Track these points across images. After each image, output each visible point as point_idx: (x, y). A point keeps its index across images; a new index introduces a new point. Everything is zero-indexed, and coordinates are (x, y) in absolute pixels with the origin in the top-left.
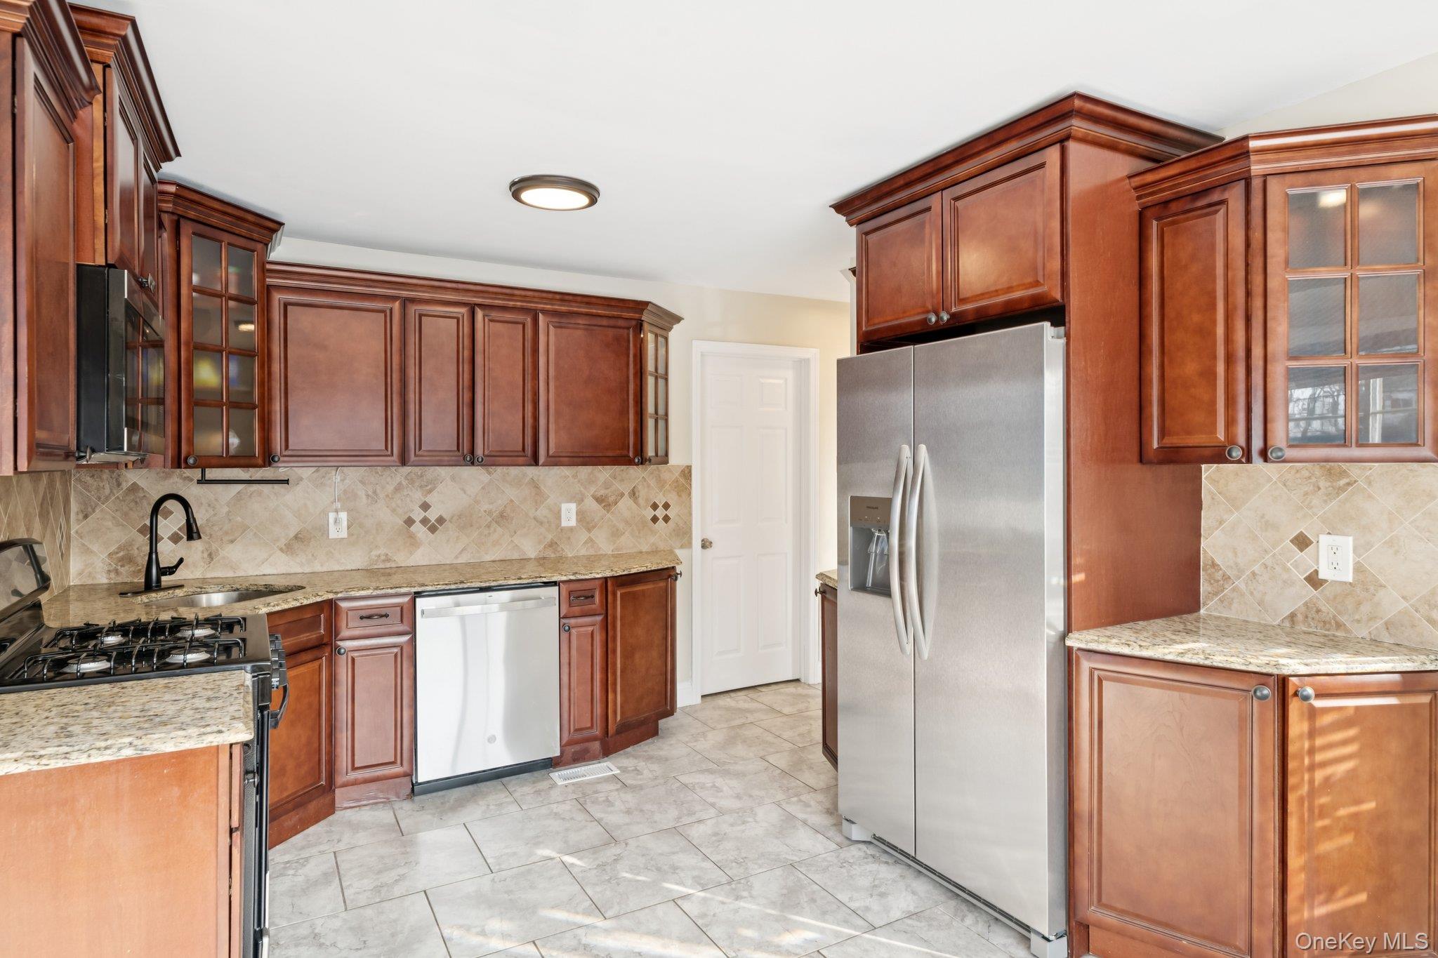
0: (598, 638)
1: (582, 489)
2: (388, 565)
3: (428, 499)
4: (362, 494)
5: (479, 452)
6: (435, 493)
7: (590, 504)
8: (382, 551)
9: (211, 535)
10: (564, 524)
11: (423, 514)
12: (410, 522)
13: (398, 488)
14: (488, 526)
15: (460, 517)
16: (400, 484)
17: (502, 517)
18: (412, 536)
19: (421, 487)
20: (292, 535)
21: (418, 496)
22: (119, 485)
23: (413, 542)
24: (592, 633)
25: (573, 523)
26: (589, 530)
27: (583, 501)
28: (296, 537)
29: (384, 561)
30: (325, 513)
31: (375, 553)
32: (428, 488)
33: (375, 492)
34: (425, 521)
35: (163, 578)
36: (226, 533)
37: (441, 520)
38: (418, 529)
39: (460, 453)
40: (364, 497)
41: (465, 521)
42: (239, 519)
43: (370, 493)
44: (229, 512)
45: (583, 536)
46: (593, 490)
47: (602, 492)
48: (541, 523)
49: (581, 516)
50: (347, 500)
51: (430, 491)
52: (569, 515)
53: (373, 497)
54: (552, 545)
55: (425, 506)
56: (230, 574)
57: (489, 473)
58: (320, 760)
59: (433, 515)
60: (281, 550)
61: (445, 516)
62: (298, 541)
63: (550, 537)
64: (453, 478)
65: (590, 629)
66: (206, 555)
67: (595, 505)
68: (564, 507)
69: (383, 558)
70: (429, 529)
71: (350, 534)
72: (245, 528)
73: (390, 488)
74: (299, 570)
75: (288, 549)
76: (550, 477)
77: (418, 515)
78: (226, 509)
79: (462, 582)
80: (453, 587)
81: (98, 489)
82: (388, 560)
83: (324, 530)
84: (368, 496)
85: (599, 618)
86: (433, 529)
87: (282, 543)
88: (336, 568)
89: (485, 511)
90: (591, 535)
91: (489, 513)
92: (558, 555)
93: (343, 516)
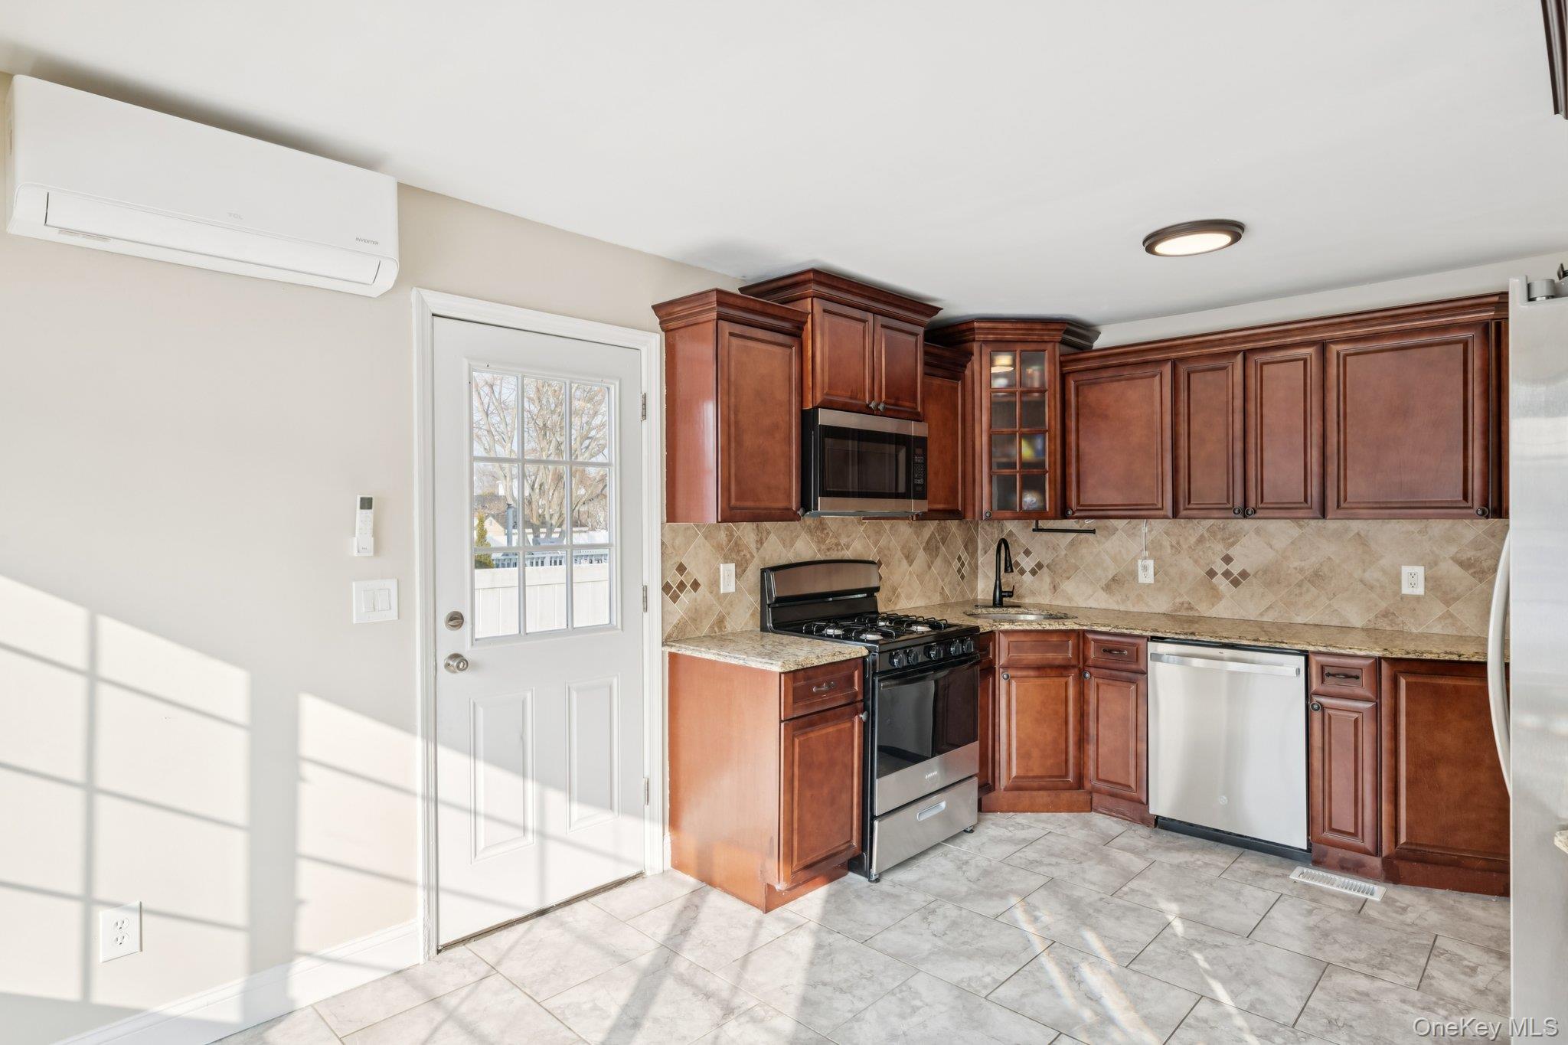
0: (1367, 730)
1: (1435, 549)
2: (1191, 613)
3: (1231, 552)
4: (1167, 544)
5: (1252, 503)
6: (1238, 546)
7: (1449, 569)
8: (1186, 599)
9: (1055, 572)
10: (1406, 590)
11: (1225, 567)
12: (1211, 573)
13: (1201, 540)
14: (1300, 585)
15: (1265, 572)
16: (1202, 536)
17: (1316, 578)
18: (1214, 588)
19: (1223, 539)
20: (1110, 577)
21: (1220, 548)
22: (1002, 531)
23: (1216, 595)
24: (1356, 721)
25: (1420, 590)
26: (1447, 603)
27: (1436, 564)
28: (1113, 579)
29: (1187, 609)
30: (1135, 560)
31: (1178, 600)
32: (1231, 540)
33: (1178, 543)
34: (1227, 574)
35: (1004, 599)
36: (1065, 571)
37: (1244, 574)
38: (1222, 584)
39: (1230, 506)
40: (1169, 547)
41: (1271, 576)
42: (1073, 561)
43: (1174, 544)
44: (1066, 554)
45: (1439, 609)
46: (1453, 550)
47: (1471, 554)
48: (1371, 588)
49: (1433, 583)
50: (1153, 549)
51: (1233, 544)
52: (1413, 581)
53: (1176, 548)
54: (1386, 614)
55: (1228, 559)
56: (1067, 604)
57: (1301, 527)
58: (1067, 761)
59: (1235, 569)
60: (1102, 588)
61: (1248, 571)
62: (1114, 584)
63: (1383, 605)
64: (1258, 531)
65: (1356, 715)
66: (1052, 587)
67: (1457, 570)
68: (1406, 570)
69: (1186, 606)
70: (1231, 582)
71: (1156, 580)
72: (1077, 568)
73: (1193, 540)
74: (1116, 607)
75: (1107, 588)
76: (1389, 533)
77: (1220, 567)
78: (1063, 553)
79: (1193, 634)
80: (1182, 637)
81: (991, 534)
82: (1191, 608)
83: (1134, 575)
84: (1172, 546)
85: (1368, 705)
86: (1235, 583)
87: (1104, 582)
88: (1145, 609)
89: (1296, 569)
90: (1451, 609)
91: (1301, 570)
92: (1396, 628)
93: (1150, 563)
